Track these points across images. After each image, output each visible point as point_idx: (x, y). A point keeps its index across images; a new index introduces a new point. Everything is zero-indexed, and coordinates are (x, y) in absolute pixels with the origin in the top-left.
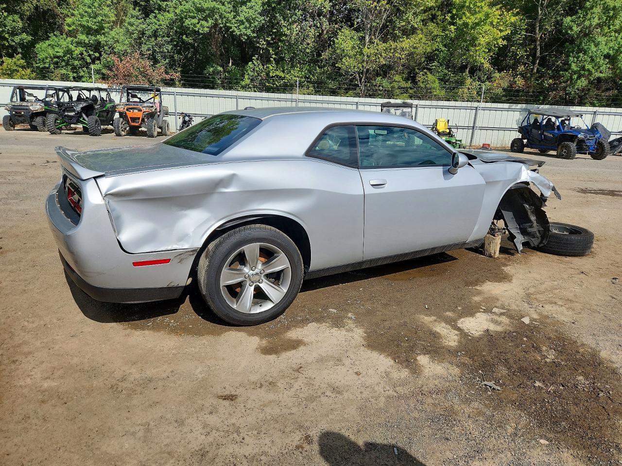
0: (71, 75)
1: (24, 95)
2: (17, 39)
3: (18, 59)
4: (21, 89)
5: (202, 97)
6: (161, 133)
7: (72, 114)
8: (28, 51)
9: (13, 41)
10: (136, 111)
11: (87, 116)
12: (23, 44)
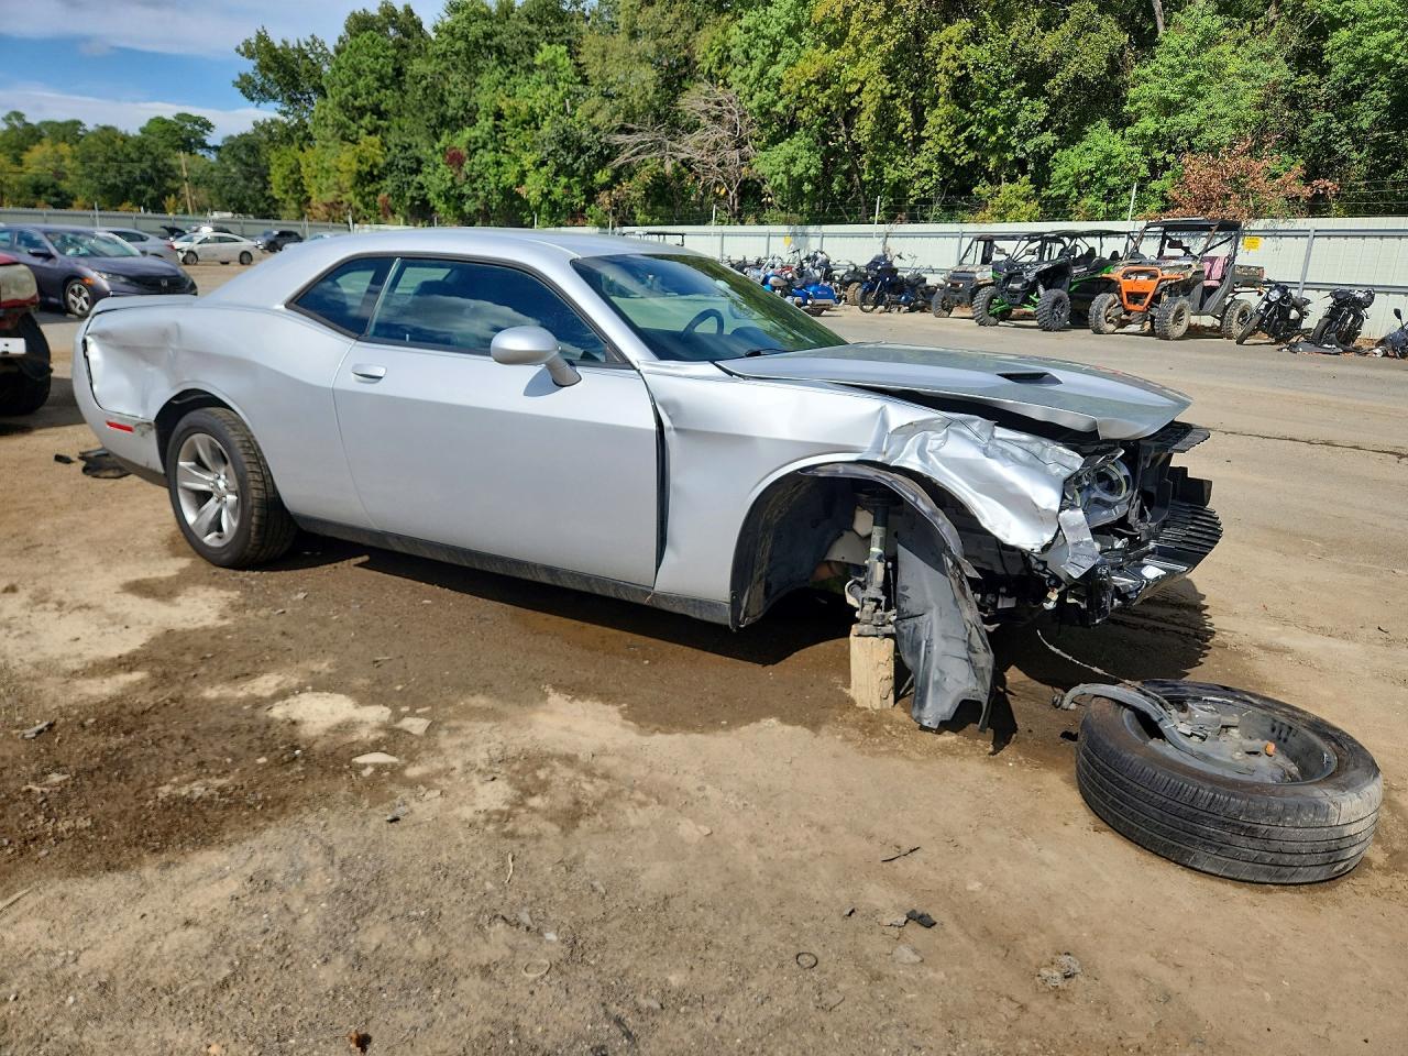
0: (1103, 206)
1: (991, 251)
2: (1030, 146)
3: (1024, 185)
4: (989, 241)
5: (1385, 240)
6: (1218, 330)
7: (1017, 286)
8: (1040, 169)
9: (1023, 149)
10: (1143, 278)
11: (1046, 289)
12: (1039, 152)
